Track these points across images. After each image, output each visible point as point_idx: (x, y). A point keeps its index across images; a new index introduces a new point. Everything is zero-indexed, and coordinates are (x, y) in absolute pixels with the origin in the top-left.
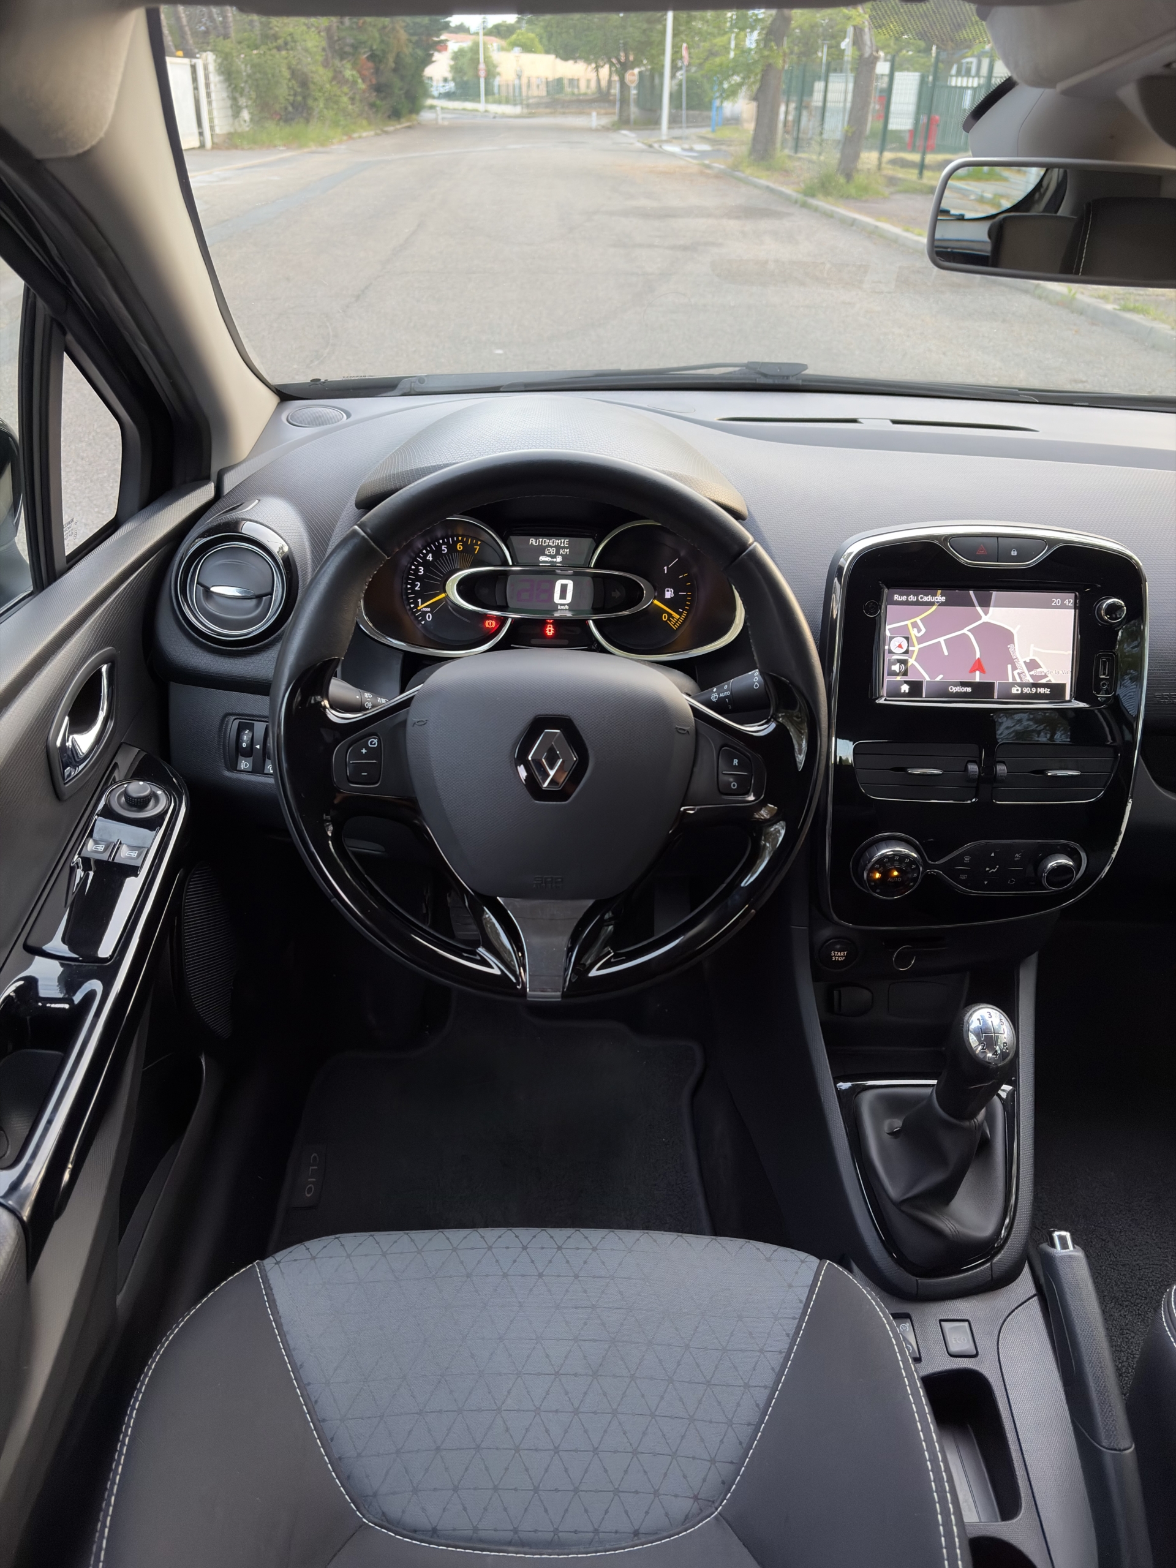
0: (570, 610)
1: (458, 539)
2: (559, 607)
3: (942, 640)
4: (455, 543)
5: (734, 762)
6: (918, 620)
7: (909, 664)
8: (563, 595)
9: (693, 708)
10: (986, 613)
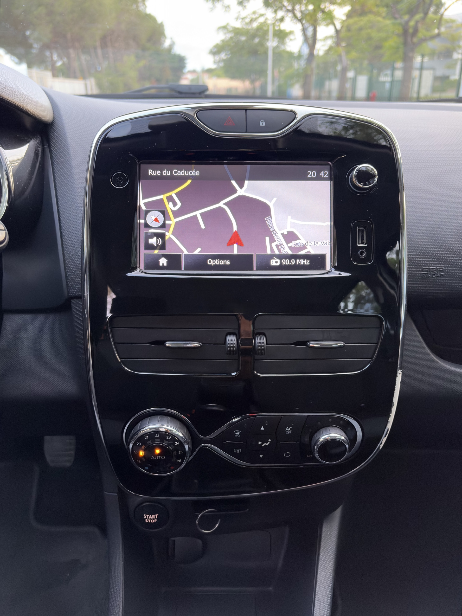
3: (198, 213)
6: (173, 194)
7: (167, 238)
10: (241, 186)
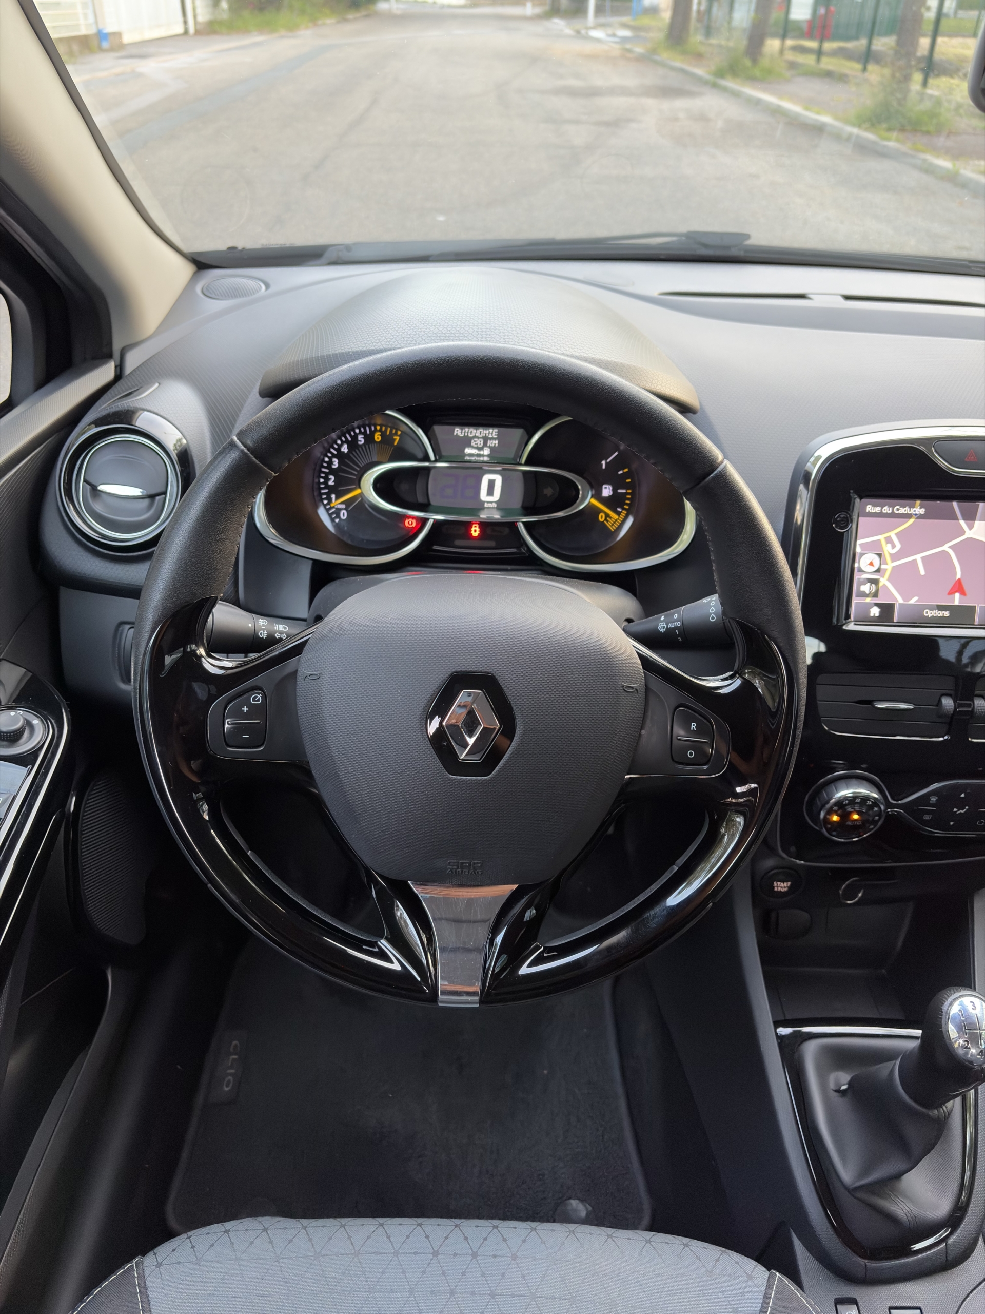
0: (498, 508)
1: (375, 428)
2: (486, 505)
3: (918, 557)
4: (373, 433)
5: (692, 726)
6: (892, 534)
7: (881, 584)
8: (490, 492)
9: (640, 656)
10: (971, 528)
